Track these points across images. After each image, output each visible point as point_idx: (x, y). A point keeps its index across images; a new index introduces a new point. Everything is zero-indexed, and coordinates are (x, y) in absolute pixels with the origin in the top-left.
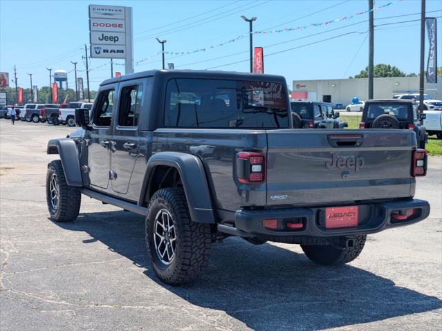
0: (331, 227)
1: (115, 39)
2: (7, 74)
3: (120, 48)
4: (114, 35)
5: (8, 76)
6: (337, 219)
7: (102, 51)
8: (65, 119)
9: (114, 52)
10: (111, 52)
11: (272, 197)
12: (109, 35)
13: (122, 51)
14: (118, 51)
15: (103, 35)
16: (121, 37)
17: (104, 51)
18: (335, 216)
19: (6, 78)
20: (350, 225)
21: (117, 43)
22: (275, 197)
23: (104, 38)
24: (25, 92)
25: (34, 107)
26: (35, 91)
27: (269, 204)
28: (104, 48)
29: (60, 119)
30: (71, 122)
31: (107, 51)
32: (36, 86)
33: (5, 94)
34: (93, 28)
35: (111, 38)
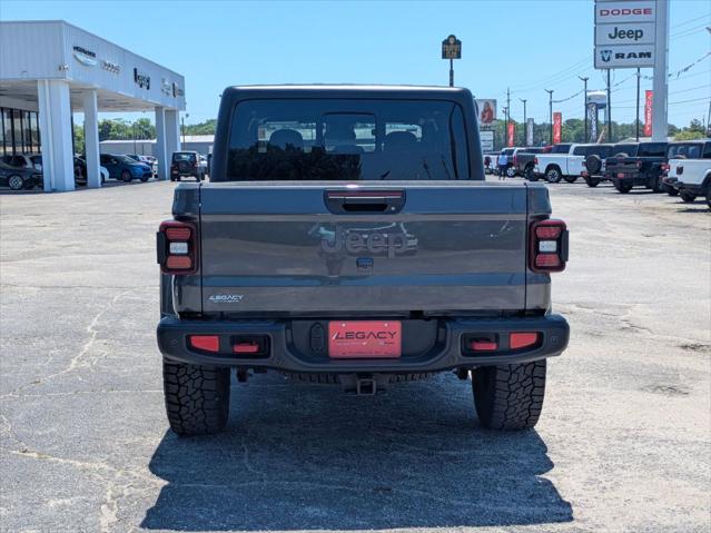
0: (340, 355)
1: (637, 34)
2: (495, 101)
3: (645, 49)
4: (634, 28)
5: (495, 105)
6: (354, 342)
7: (613, 55)
8: (543, 171)
9: (635, 56)
10: (629, 56)
11: (211, 298)
12: (626, 28)
13: (649, 55)
14: (641, 55)
15: (616, 29)
16: (648, 30)
17: (618, 56)
18: (349, 336)
19: (492, 107)
20: (382, 354)
21: (639, 40)
22: (218, 298)
23: (619, 34)
24: (538, 129)
25: (511, 152)
26: (530, 128)
27: (207, 308)
28: (616, 50)
29: (535, 170)
30: (553, 176)
31: (623, 56)
32: (533, 120)
33: (491, 133)
34: (601, 19)
35: (629, 34)
